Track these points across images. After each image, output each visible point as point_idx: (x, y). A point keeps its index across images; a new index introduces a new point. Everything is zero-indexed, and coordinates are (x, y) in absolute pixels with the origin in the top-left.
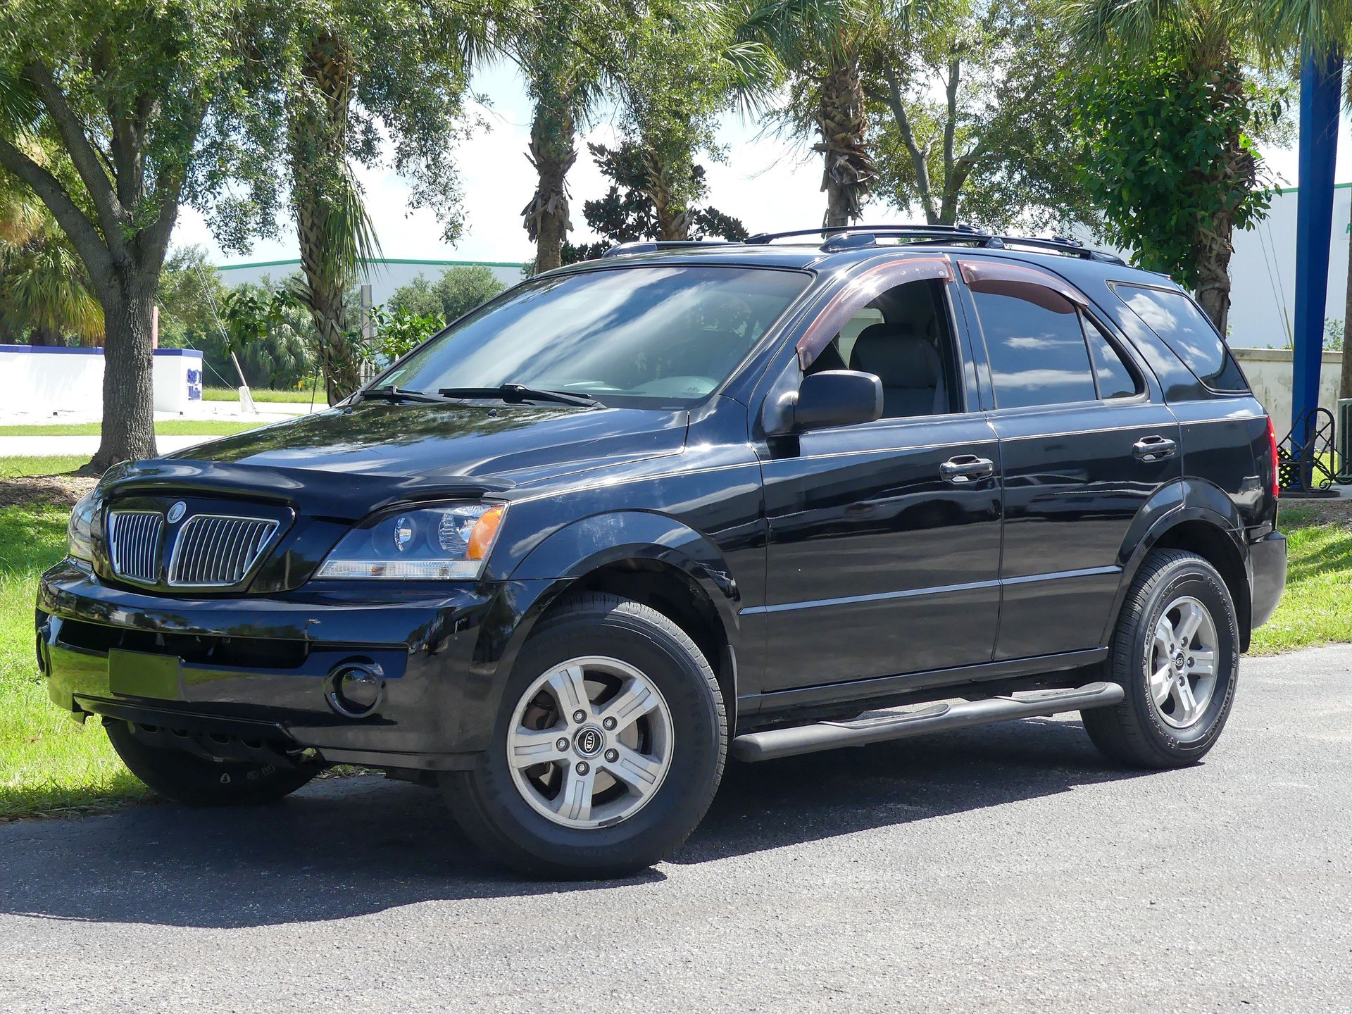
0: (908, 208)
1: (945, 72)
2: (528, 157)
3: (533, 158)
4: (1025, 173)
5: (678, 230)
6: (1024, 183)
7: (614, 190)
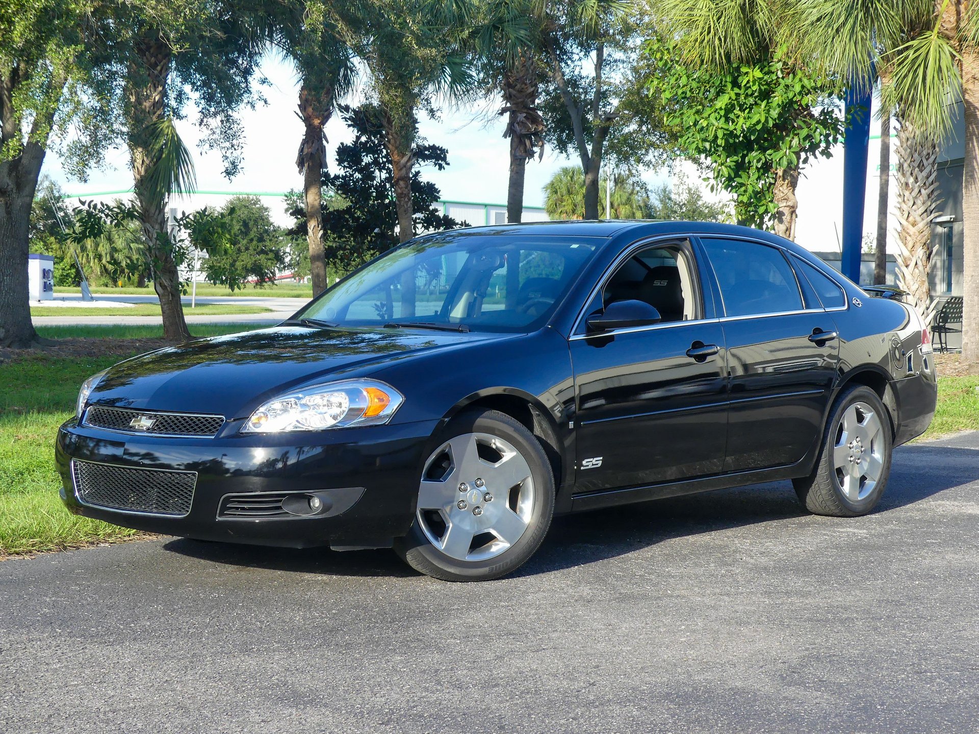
0: (566, 151)
1: (594, 54)
2: (297, 114)
3: (301, 115)
4: (649, 126)
5: (405, 166)
6: (649, 133)
7: (358, 138)
